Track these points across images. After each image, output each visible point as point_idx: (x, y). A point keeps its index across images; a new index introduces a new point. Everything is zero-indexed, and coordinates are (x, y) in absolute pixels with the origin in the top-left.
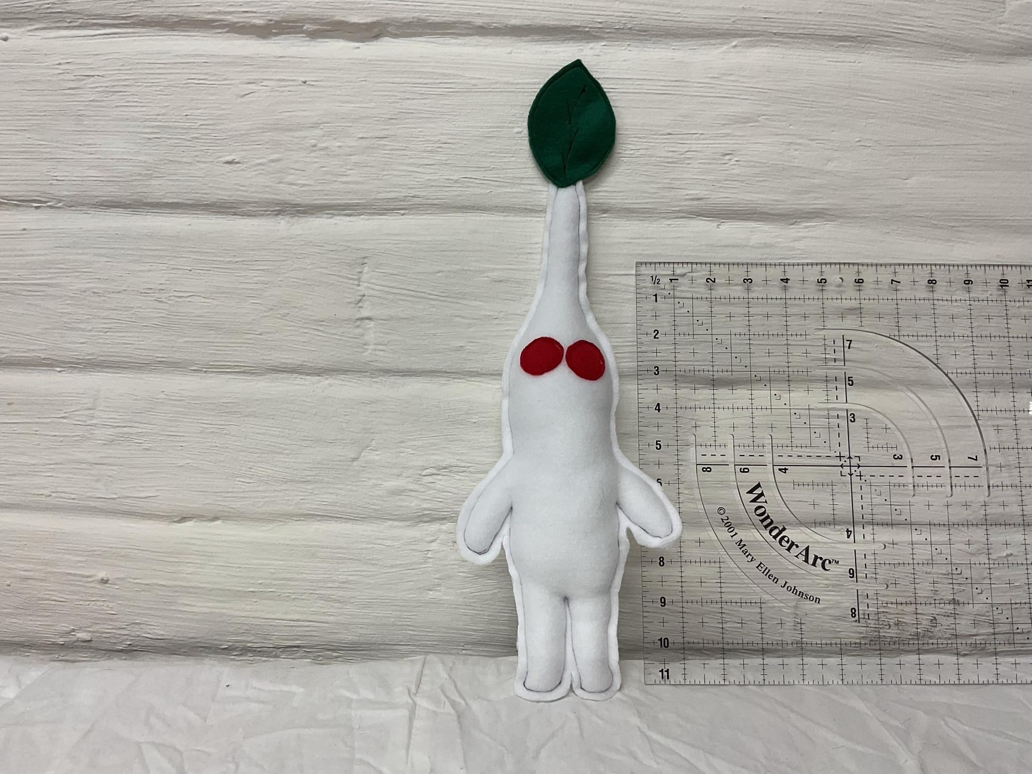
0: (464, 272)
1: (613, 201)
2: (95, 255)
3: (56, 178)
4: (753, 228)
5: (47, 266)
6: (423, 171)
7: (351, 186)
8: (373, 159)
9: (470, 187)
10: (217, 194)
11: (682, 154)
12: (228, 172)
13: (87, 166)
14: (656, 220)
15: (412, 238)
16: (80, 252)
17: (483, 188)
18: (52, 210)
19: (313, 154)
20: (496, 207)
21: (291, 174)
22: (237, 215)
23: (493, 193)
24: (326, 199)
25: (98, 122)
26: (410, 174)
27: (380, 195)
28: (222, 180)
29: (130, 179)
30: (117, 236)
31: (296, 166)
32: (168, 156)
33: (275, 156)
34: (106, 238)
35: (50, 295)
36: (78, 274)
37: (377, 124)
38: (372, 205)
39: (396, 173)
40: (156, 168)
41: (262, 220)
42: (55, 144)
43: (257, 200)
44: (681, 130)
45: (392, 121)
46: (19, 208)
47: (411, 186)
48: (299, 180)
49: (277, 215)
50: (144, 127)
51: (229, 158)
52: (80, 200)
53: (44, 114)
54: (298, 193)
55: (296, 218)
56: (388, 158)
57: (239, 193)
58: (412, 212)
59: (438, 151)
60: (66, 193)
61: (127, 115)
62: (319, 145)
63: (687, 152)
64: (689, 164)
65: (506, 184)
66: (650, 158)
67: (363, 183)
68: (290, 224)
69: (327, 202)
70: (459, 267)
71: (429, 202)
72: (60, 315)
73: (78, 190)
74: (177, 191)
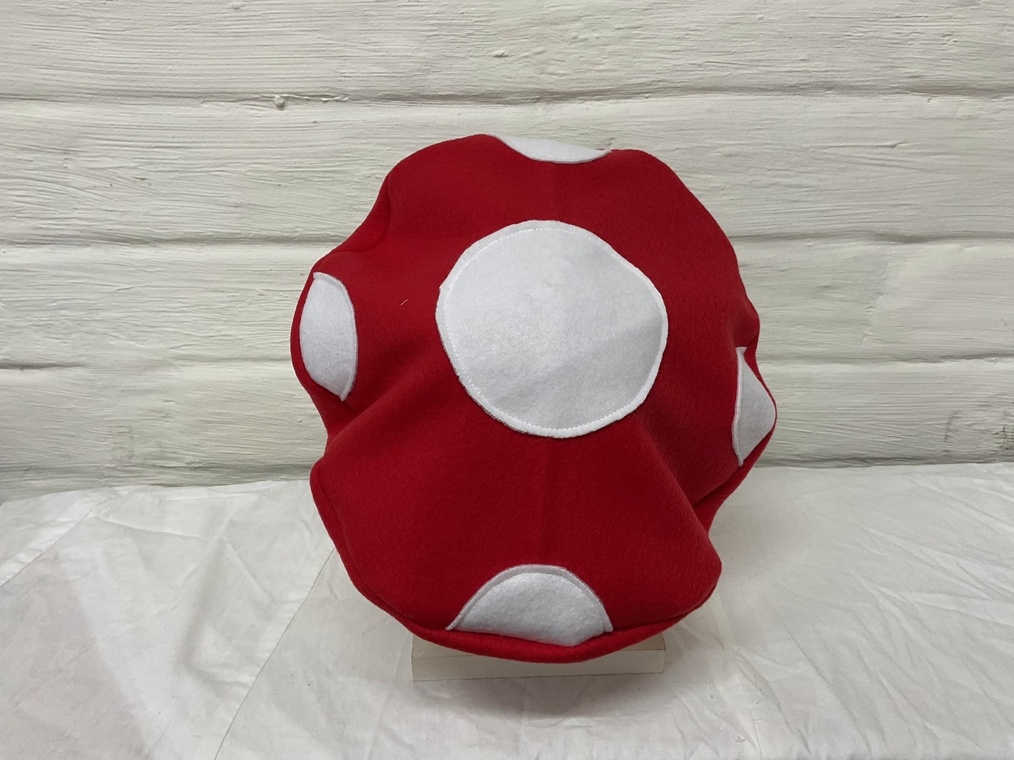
0: (699, 149)
1: (840, 80)
2: (378, 144)
3: (344, 75)
4: (960, 101)
5: (338, 155)
6: (671, 56)
7: (605, 74)
8: (627, 47)
9: (711, 70)
10: (487, 86)
11: (906, 36)
12: (497, 65)
13: (372, 63)
14: (875, 96)
15: (655, 120)
16: (365, 141)
17: (724, 71)
18: (339, 104)
19: (573, 46)
20: (732, 87)
21: (553, 65)
22: (501, 104)
23: (731, 75)
24: (582, 87)
25: (382, 21)
26: (658, 60)
27: (631, 81)
28: (491, 73)
29: (410, 74)
30: (397, 127)
31: (557, 57)
32: (444, 52)
33: (540, 49)
34: (387, 128)
35: (339, 181)
36: (363, 161)
37: (633, 15)
38: (622, 90)
39: (647, 60)
40: (434, 63)
41: (522, 108)
42: (343, 43)
43: (521, 90)
44: (907, 13)
45: (646, 12)
46: (309, 103)
47: (658, 72)
48: (560, 70)
49: (536, 102)
50: (424, 25)
51: (499, 52)
52: (365, 94)
53: (333, 15)
54: (557, 83)
55: (552, 104)
56: (640, 46)
57: (505, 84)
58: (656, 95)
59: (686, 38)
60: (353, 89)
61: (409, 14)
62: (579, 37)
63: (911, 33)
64: (912, 44)
65: (744, 67)
66: (877, 40)
67: (615, 71)
68: (546, 110)
69: (582, 89)
70: (694, 144)
71: (673, 85)
72: (347, 198)
73: (364, 85)
74: (452, 84)
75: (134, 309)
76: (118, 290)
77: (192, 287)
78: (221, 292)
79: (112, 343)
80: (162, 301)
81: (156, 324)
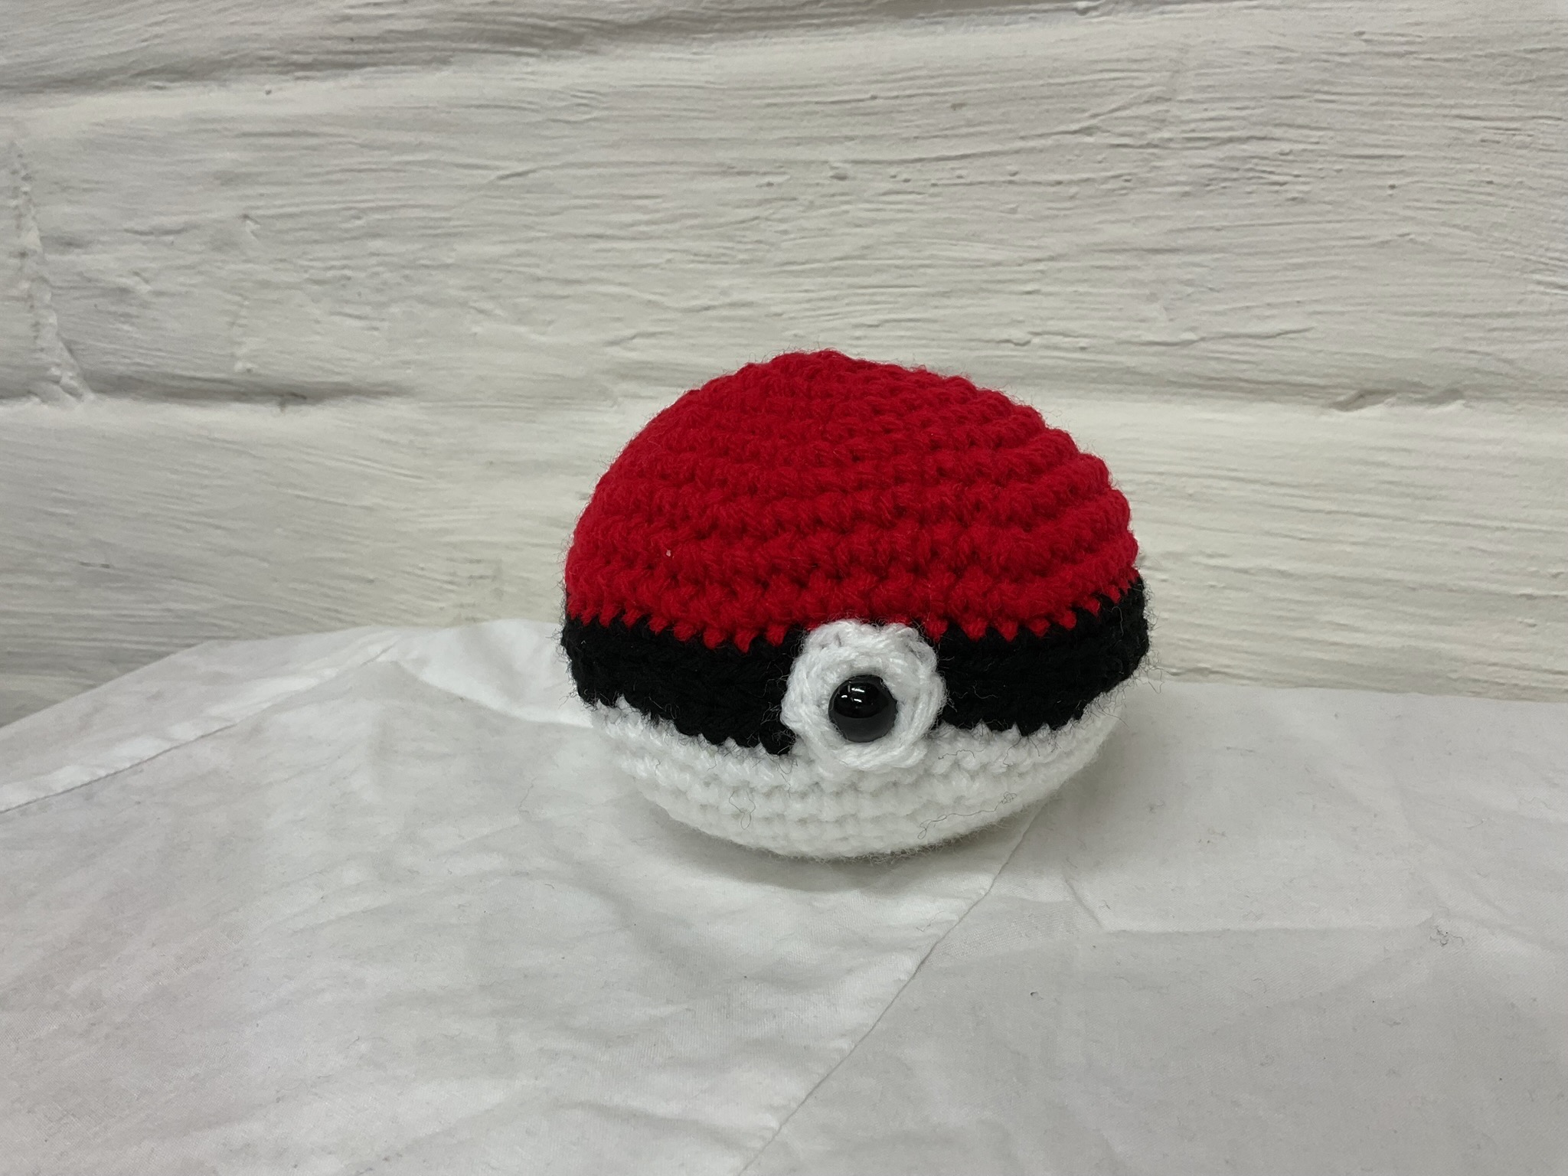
75: (532, 234)
76: (502, 178)
77: (672, 163)
78: (739, 173)
79: (476, 329)
80: (596, 206)
81: (578, 275)
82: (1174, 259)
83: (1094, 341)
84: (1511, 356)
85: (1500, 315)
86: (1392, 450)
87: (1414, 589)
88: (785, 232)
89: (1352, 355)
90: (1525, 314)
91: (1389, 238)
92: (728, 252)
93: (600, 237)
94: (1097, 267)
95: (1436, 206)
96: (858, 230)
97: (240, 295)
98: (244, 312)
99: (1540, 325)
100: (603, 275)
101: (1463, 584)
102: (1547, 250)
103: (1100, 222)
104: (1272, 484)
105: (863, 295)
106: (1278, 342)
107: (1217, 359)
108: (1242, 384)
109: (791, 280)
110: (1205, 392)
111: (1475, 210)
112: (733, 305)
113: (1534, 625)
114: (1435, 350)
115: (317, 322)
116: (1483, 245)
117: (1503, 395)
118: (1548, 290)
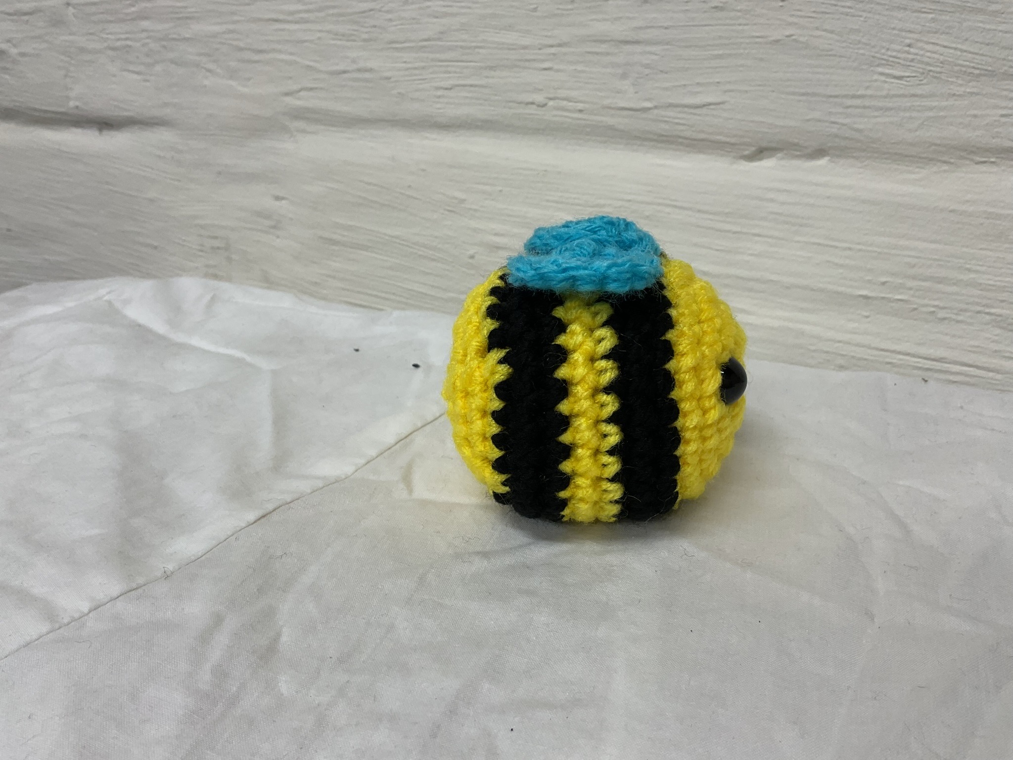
81: (265, 46)
82: (638, 48)
83: (587, 106)
84: (861, 127)
85: (854, 97)
86: (779, 191)
87: (788, 288)
88: (390, 20)
89: (752, 122)
90: (871, 96)
91: (779, 38)
92: (355, 33)
93: (276, 21)
94: (589, 53)
95: (813, 15)
96: (438, 20)
97: (69, 56)
98: (72, 69)
99: (880, 104)
100: (279, 47)
101: (821, 285)
102: (888, 49)
103: (592, 20)
104: (699, 211)
105: (441, 66)
106: (704, 111)
107: (665, 121)
108: (680, 140)
109: (396, 54)
110: (660, 145)
111: (838, 19)
112: (359, 70)
113: (867, 317)
114: (808, 120)
115: (114, 76)
116: (844, 44)
117: (854, 155)
118: (887, 80)
